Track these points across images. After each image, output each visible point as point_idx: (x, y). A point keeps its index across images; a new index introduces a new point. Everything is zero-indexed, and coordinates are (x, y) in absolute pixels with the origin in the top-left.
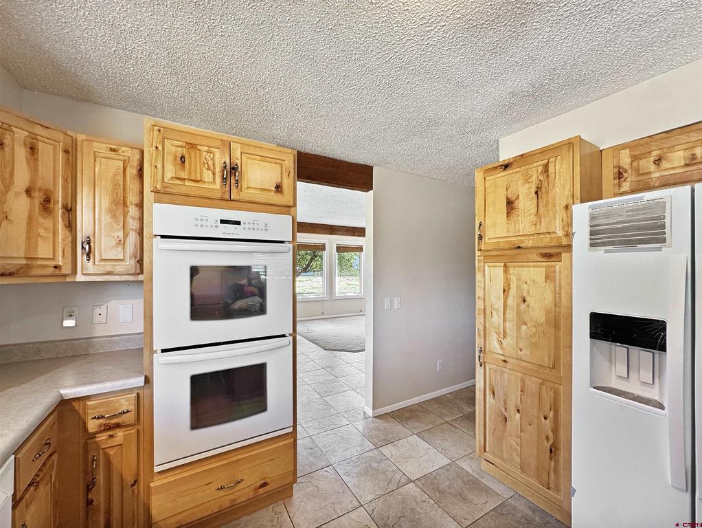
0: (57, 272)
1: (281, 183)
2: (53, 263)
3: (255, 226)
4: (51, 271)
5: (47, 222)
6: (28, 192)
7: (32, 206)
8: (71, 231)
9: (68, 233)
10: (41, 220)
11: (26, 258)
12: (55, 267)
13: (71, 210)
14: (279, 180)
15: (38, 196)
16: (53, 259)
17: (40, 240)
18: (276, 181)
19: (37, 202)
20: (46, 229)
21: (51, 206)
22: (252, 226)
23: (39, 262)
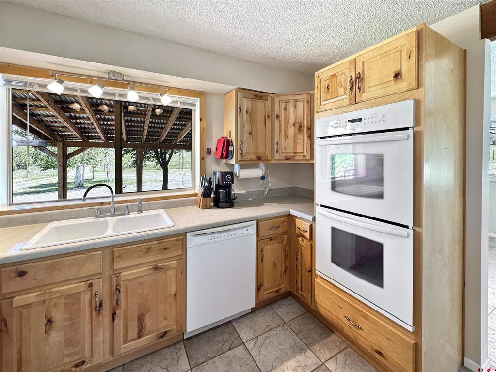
0: (304, 158)
1: (401, 70)
2: (303, 155)
3: (374, 120)
4: (301, 158)
5: (300, 137)
6: (294, 125)
7: (295, 131)
8: (310, 139)
9: (309, 140)
10: (298, 136)
11: (294, 153)
12: (304, 156)
13: (310, 129)
14: (399, 68)
15: (297, 125)
16: (303, 152)
17: (298, 145)
18: (394, 70)
19: (297, 128)
20: (300, 139)
21: (302, 129)
22: (371, 120)
23: (298, 154)
